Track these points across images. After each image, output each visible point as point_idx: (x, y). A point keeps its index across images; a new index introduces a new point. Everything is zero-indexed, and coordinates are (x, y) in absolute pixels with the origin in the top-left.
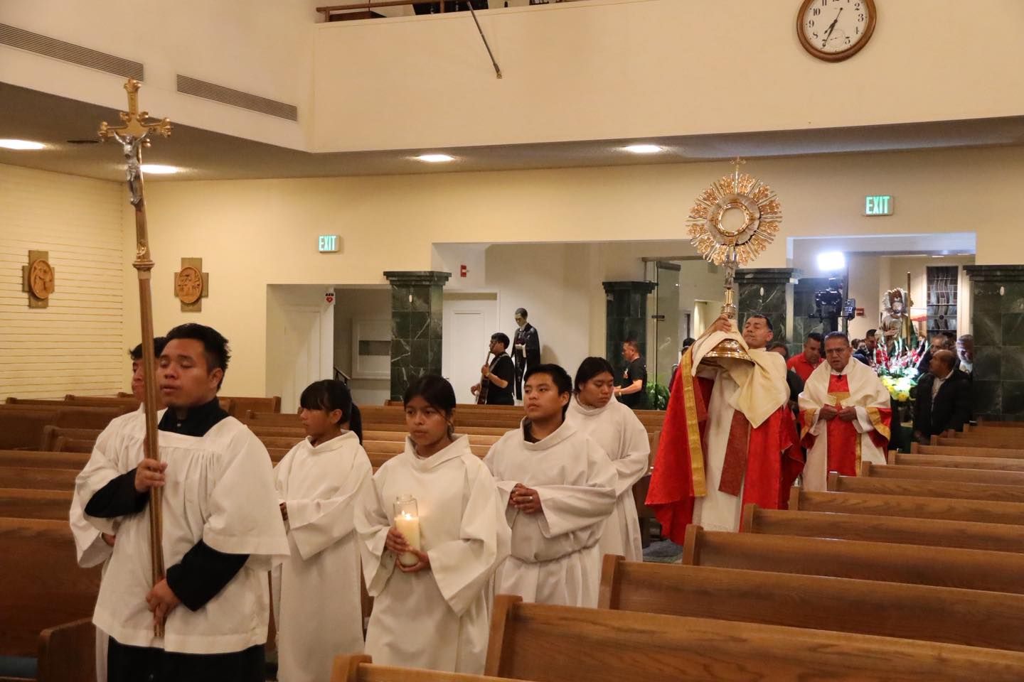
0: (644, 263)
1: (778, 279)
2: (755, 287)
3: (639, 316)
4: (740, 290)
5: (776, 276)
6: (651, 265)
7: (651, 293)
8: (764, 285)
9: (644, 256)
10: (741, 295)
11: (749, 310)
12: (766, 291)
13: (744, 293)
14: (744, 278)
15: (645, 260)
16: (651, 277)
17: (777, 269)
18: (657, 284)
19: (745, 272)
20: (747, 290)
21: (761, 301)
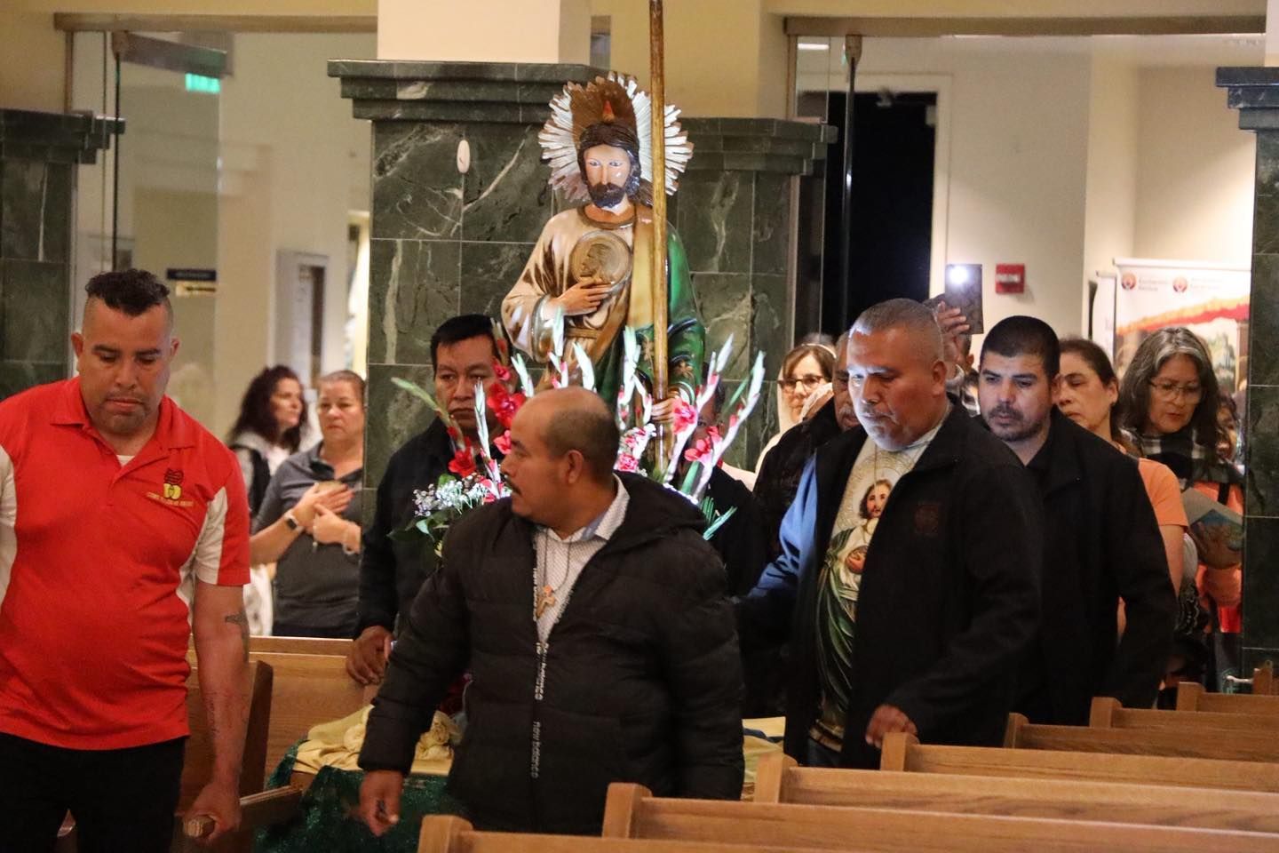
0: (59, 38)
1: (525, 105)
2: (437, 137)
3: (41, 258)
4: (379, 143)
5: (518, 95)
6: (91, 47)
7: (91, 160)
8: (470, 129)
9: (65, 9)
10: (381, 169)
11: (414, 232)
12: (478, 153)
13: (396, 157)
14: (395, 102)
15: (68, 26)
16: (91, 100)
17: (522, 67)
18: (118, 128)
19: (396, 73)
20: (408, 146)
21: (459, 193)
